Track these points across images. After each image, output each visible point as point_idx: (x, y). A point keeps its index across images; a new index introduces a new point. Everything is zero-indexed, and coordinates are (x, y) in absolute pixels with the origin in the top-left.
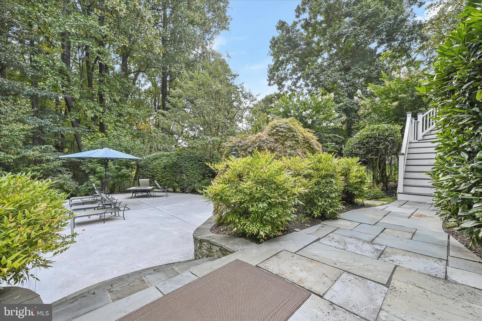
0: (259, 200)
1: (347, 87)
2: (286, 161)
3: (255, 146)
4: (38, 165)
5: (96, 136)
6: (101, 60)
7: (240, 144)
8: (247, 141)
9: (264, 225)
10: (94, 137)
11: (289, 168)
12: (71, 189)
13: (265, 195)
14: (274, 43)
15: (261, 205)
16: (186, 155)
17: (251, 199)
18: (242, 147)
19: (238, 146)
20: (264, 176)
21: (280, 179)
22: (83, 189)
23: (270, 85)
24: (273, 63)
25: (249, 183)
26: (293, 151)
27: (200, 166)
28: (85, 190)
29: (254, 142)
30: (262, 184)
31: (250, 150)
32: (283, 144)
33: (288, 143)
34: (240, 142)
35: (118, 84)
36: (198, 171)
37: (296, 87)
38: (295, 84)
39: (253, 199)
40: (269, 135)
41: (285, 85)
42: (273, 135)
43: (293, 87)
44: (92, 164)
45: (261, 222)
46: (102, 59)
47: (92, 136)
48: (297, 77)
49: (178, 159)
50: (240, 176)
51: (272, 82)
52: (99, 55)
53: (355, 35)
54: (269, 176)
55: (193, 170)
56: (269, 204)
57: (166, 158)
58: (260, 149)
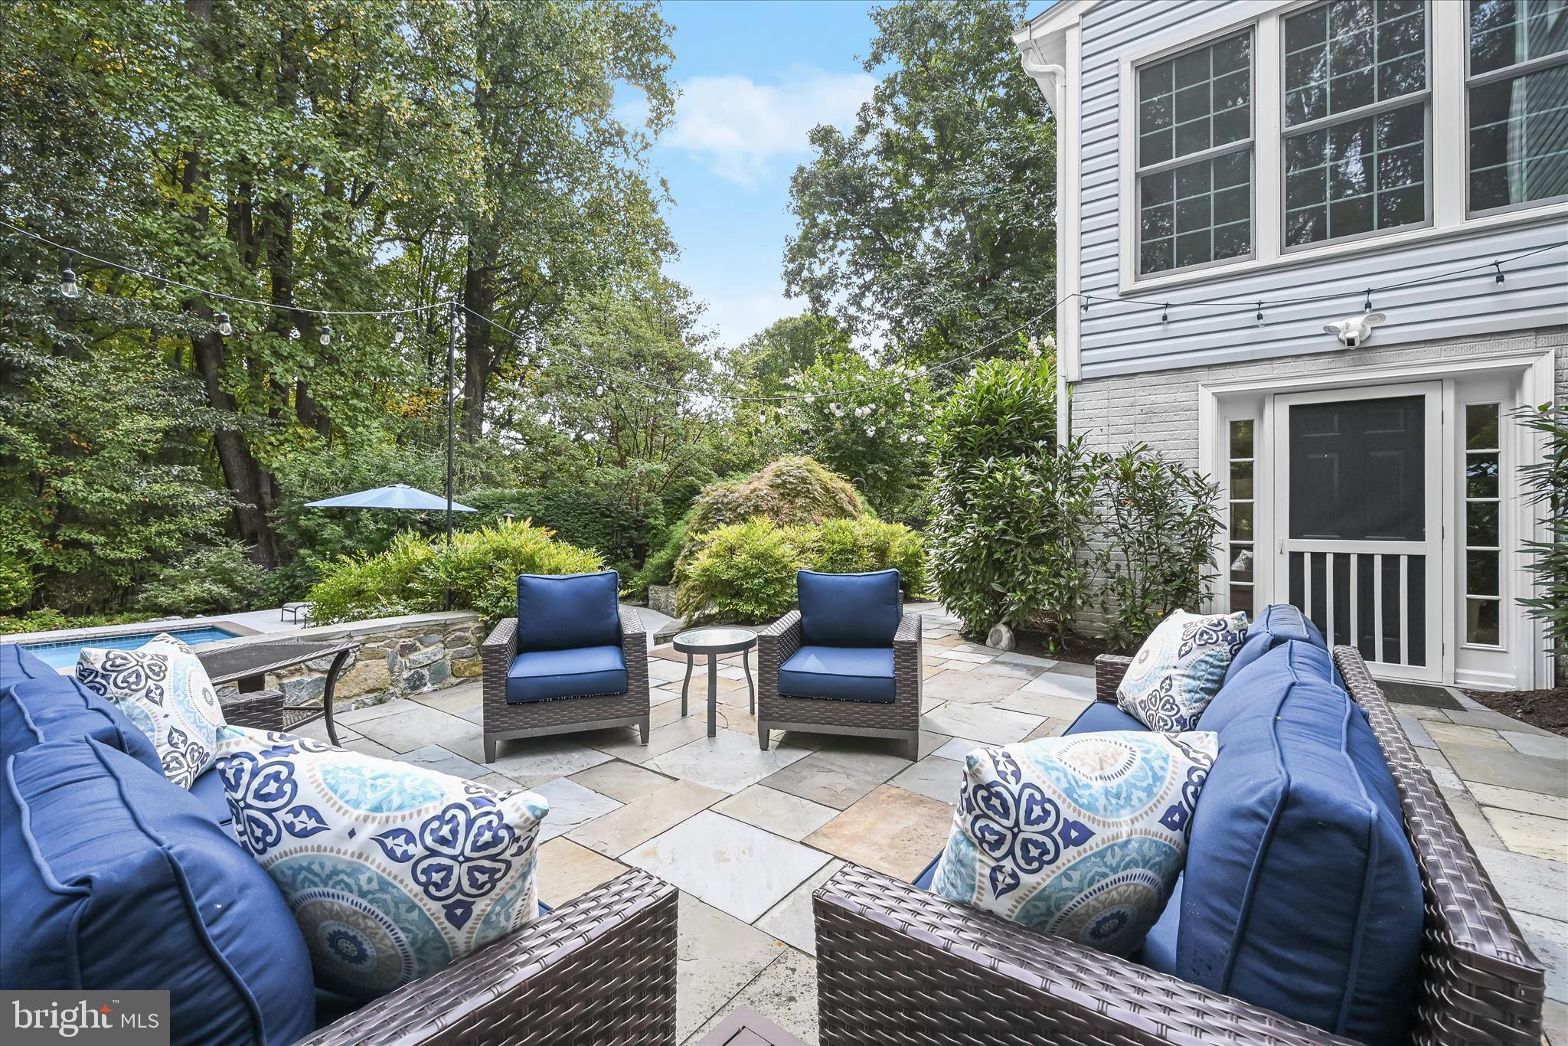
0: (754, 576)
1: (981, 331)
2: (789, 531)
3: (749, 504)
4: (167, 519)
5: (291, 438)
6: (337, 239)
7: (726, 500)
8: (737, 495)
9: (760, 605)
10: (287, 440)
11: (794, 540)
12: (250, 583)
13: (761, 570)
14: (803, 183)
15: (756, 581)
16: (570, 501)
17: (746, 575)
18: (727, 504)
19: (722, 503)
20: (761, 549)
21: (778, 552)
22: (272, 585)
23: (788, 294)
24: (797, 233)
25: (744, 556)
26: (805, 515)
27: (605, 528)
28: (277, 588)
29: (748, 499)
30: (758, 558)
31: (741, 510)
32: (792, 503)
33: (799, 501)
34: (725, 496)
35: (356, 288)
36: (602, 540)
37: (860, 307)
38: (856, 301)
39: (748, 575)
40: (771, 486)
41: (829, 301)
42: (778, 486)
43: (852, 311)
44: (309, 519)
45: (757, 602)
46: (338, 234)
47: (282, 438)
48: (861, 281)
49: (546, 509)
50: (732, 550)
51: (795, 288)
52: (331, 225)
53: (997, 205)
54: (766, 550)
55: (586, 539)
56: (766, 580)
57: (516, 505)
58: (757, 510)
